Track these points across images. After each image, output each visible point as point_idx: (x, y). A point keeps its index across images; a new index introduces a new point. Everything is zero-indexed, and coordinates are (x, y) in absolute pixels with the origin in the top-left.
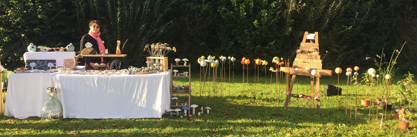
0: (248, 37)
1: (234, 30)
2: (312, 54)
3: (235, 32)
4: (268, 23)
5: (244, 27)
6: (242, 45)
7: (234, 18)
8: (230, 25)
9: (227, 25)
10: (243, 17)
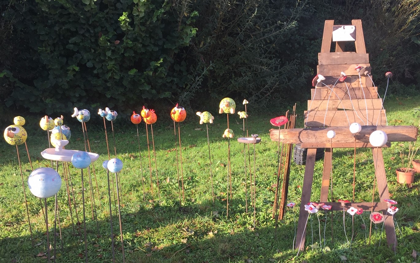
0: (109, 54)
1: (74, 39)
2: (354, 84)
3: (75, 44)
4: (146, 21)
5: (96, 30)
6: (95, 72)
7: (71, 11)
8: (64, 28)
9: (57, 28)
10: (92, 9)
